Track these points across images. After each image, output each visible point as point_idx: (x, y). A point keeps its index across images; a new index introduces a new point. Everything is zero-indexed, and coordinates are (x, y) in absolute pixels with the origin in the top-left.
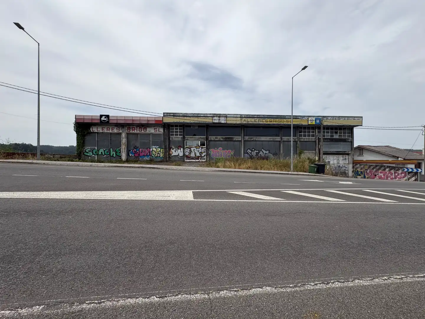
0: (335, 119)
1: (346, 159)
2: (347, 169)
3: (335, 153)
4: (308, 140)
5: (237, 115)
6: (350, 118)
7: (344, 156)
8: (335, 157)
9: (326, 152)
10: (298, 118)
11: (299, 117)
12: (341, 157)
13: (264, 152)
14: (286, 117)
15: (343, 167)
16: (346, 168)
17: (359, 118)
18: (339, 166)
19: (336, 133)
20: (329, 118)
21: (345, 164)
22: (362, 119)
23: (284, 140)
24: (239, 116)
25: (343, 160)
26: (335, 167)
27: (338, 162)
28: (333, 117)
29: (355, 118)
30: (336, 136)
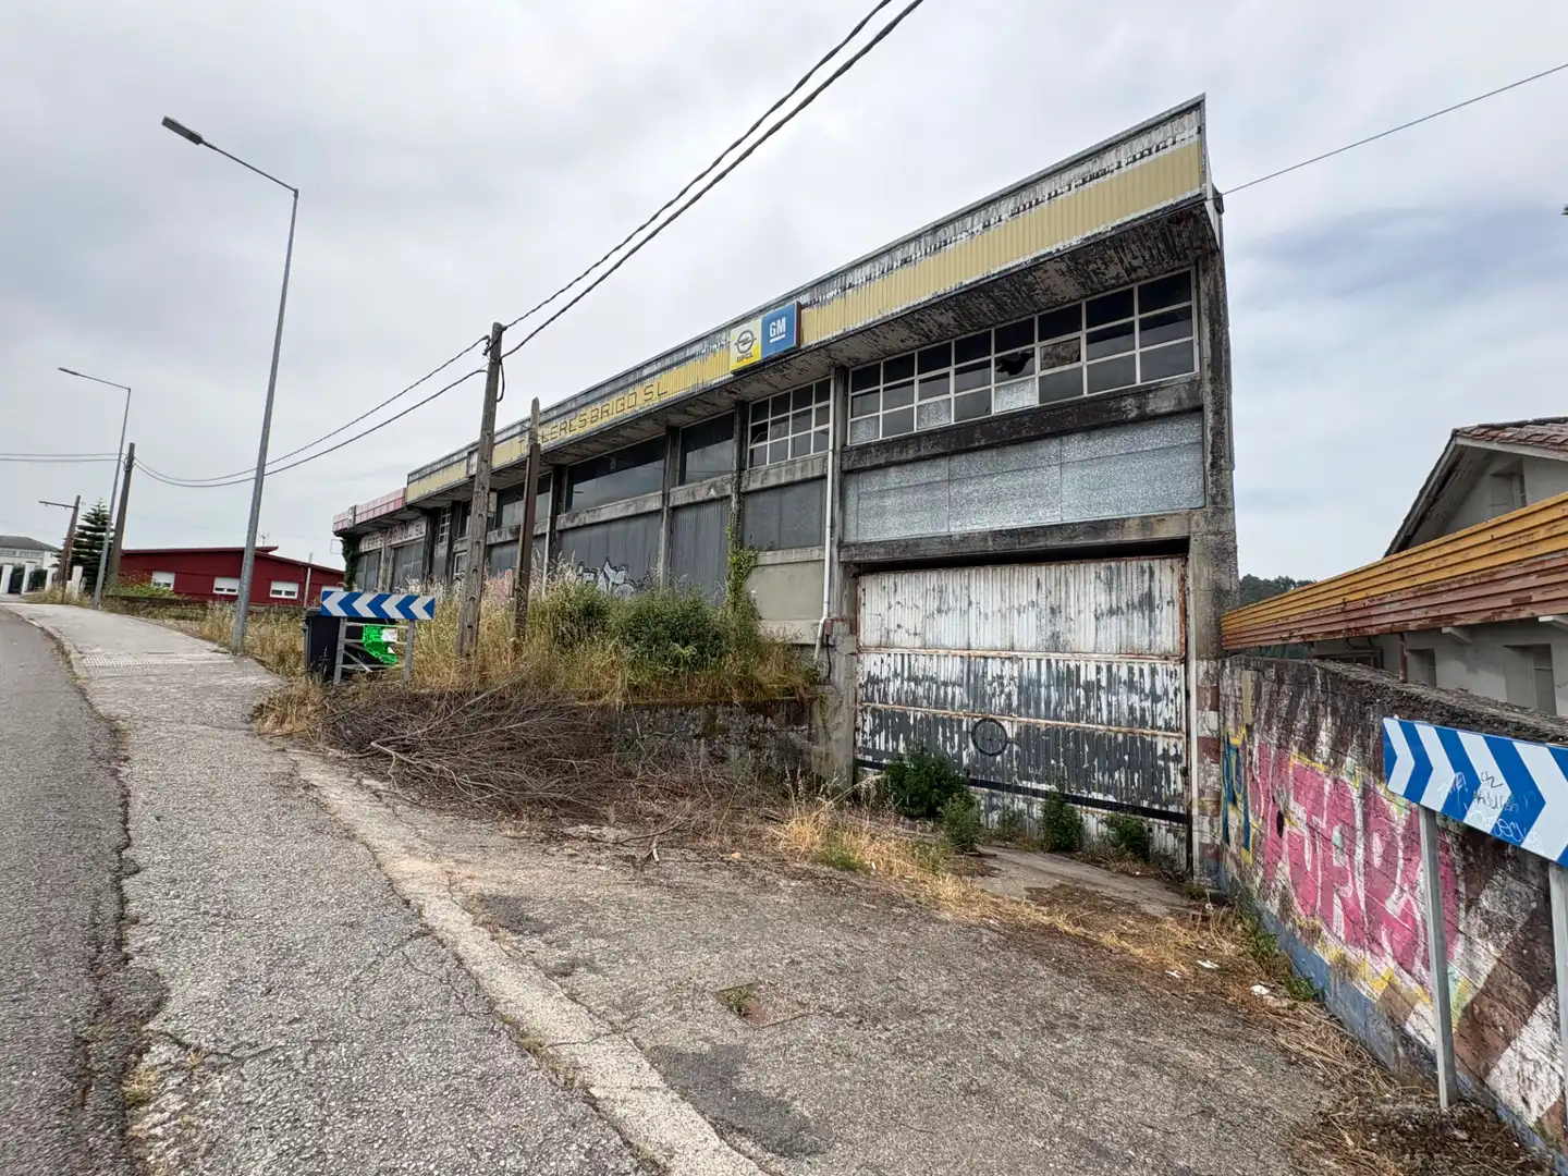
0: (905, 261)
1: (1147, 603)
2: (1165, 712)
3: (991, 547)
4: (783, 481)
5: (513, 427)
6: (1046, 189)
7: (1132, 567)
8: (1026, 584)
9: (906, 544)
10: (687, 359)
11: (696, 349)
12: (1086, 588)
13: (612, 580)
14: (646, 372)
15: (1110, 689)
16: (1156, 699)
17: (1156, 137)
18: (1068, 679)
19: (1014, 367)
20: (858, 276)
21: (1139, 655)
22: (1201, 130)
23: (678, 503)
24: (518, 429)
25: (1111, 612)
26: (1027, 689)
27: (1055, 636)
28: (888, 251)
29: (1110, 159)
30: (1020, 397)
